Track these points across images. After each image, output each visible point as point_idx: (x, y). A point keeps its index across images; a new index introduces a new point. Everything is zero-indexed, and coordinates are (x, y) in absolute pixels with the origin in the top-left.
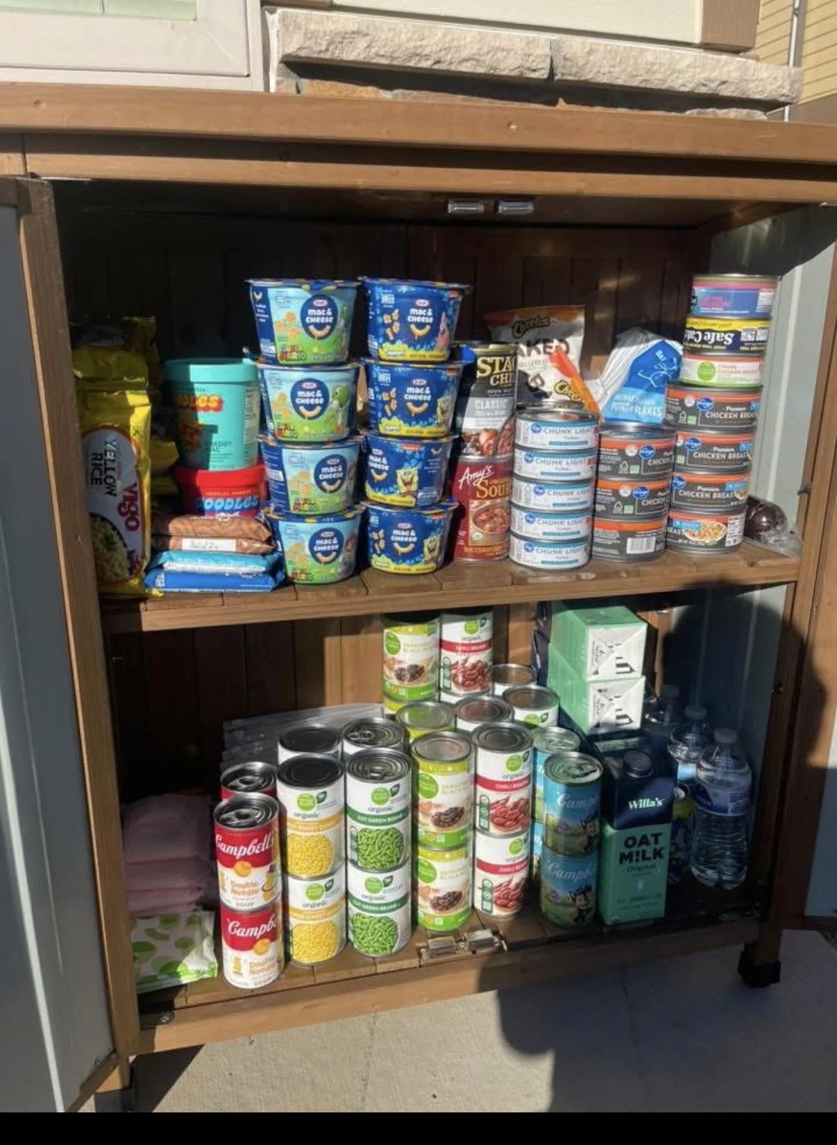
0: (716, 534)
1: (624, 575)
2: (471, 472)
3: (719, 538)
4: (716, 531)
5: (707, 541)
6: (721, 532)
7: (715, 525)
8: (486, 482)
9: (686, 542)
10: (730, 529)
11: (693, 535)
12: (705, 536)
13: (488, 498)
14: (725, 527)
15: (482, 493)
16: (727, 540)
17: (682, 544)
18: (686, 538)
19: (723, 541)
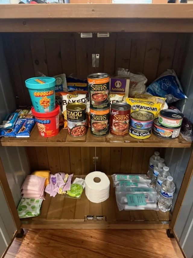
0: (169, 135)
1: (139, 142)
2: (113, 112)
3: (170, 136)
4: (169, 134)
5: (166, 136)
6: (170, 134)
7: (169, 132)
8: (117, 115)
9: (160, 135)
10: (173, 133)
11: (162, 134)
12: (165, 134)
13: (117, 120)
14: (172, 133)
15: (116, 118)
16: (172, 136)
17: (159, 136)
18: (160, 134)
19: (171, 136)
